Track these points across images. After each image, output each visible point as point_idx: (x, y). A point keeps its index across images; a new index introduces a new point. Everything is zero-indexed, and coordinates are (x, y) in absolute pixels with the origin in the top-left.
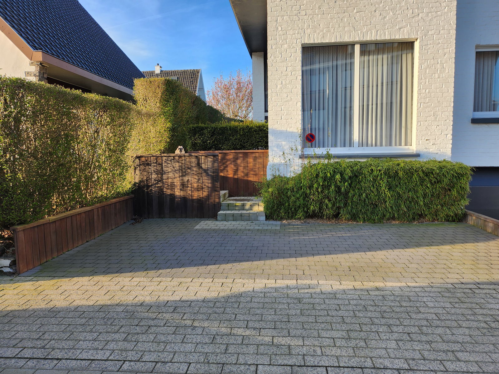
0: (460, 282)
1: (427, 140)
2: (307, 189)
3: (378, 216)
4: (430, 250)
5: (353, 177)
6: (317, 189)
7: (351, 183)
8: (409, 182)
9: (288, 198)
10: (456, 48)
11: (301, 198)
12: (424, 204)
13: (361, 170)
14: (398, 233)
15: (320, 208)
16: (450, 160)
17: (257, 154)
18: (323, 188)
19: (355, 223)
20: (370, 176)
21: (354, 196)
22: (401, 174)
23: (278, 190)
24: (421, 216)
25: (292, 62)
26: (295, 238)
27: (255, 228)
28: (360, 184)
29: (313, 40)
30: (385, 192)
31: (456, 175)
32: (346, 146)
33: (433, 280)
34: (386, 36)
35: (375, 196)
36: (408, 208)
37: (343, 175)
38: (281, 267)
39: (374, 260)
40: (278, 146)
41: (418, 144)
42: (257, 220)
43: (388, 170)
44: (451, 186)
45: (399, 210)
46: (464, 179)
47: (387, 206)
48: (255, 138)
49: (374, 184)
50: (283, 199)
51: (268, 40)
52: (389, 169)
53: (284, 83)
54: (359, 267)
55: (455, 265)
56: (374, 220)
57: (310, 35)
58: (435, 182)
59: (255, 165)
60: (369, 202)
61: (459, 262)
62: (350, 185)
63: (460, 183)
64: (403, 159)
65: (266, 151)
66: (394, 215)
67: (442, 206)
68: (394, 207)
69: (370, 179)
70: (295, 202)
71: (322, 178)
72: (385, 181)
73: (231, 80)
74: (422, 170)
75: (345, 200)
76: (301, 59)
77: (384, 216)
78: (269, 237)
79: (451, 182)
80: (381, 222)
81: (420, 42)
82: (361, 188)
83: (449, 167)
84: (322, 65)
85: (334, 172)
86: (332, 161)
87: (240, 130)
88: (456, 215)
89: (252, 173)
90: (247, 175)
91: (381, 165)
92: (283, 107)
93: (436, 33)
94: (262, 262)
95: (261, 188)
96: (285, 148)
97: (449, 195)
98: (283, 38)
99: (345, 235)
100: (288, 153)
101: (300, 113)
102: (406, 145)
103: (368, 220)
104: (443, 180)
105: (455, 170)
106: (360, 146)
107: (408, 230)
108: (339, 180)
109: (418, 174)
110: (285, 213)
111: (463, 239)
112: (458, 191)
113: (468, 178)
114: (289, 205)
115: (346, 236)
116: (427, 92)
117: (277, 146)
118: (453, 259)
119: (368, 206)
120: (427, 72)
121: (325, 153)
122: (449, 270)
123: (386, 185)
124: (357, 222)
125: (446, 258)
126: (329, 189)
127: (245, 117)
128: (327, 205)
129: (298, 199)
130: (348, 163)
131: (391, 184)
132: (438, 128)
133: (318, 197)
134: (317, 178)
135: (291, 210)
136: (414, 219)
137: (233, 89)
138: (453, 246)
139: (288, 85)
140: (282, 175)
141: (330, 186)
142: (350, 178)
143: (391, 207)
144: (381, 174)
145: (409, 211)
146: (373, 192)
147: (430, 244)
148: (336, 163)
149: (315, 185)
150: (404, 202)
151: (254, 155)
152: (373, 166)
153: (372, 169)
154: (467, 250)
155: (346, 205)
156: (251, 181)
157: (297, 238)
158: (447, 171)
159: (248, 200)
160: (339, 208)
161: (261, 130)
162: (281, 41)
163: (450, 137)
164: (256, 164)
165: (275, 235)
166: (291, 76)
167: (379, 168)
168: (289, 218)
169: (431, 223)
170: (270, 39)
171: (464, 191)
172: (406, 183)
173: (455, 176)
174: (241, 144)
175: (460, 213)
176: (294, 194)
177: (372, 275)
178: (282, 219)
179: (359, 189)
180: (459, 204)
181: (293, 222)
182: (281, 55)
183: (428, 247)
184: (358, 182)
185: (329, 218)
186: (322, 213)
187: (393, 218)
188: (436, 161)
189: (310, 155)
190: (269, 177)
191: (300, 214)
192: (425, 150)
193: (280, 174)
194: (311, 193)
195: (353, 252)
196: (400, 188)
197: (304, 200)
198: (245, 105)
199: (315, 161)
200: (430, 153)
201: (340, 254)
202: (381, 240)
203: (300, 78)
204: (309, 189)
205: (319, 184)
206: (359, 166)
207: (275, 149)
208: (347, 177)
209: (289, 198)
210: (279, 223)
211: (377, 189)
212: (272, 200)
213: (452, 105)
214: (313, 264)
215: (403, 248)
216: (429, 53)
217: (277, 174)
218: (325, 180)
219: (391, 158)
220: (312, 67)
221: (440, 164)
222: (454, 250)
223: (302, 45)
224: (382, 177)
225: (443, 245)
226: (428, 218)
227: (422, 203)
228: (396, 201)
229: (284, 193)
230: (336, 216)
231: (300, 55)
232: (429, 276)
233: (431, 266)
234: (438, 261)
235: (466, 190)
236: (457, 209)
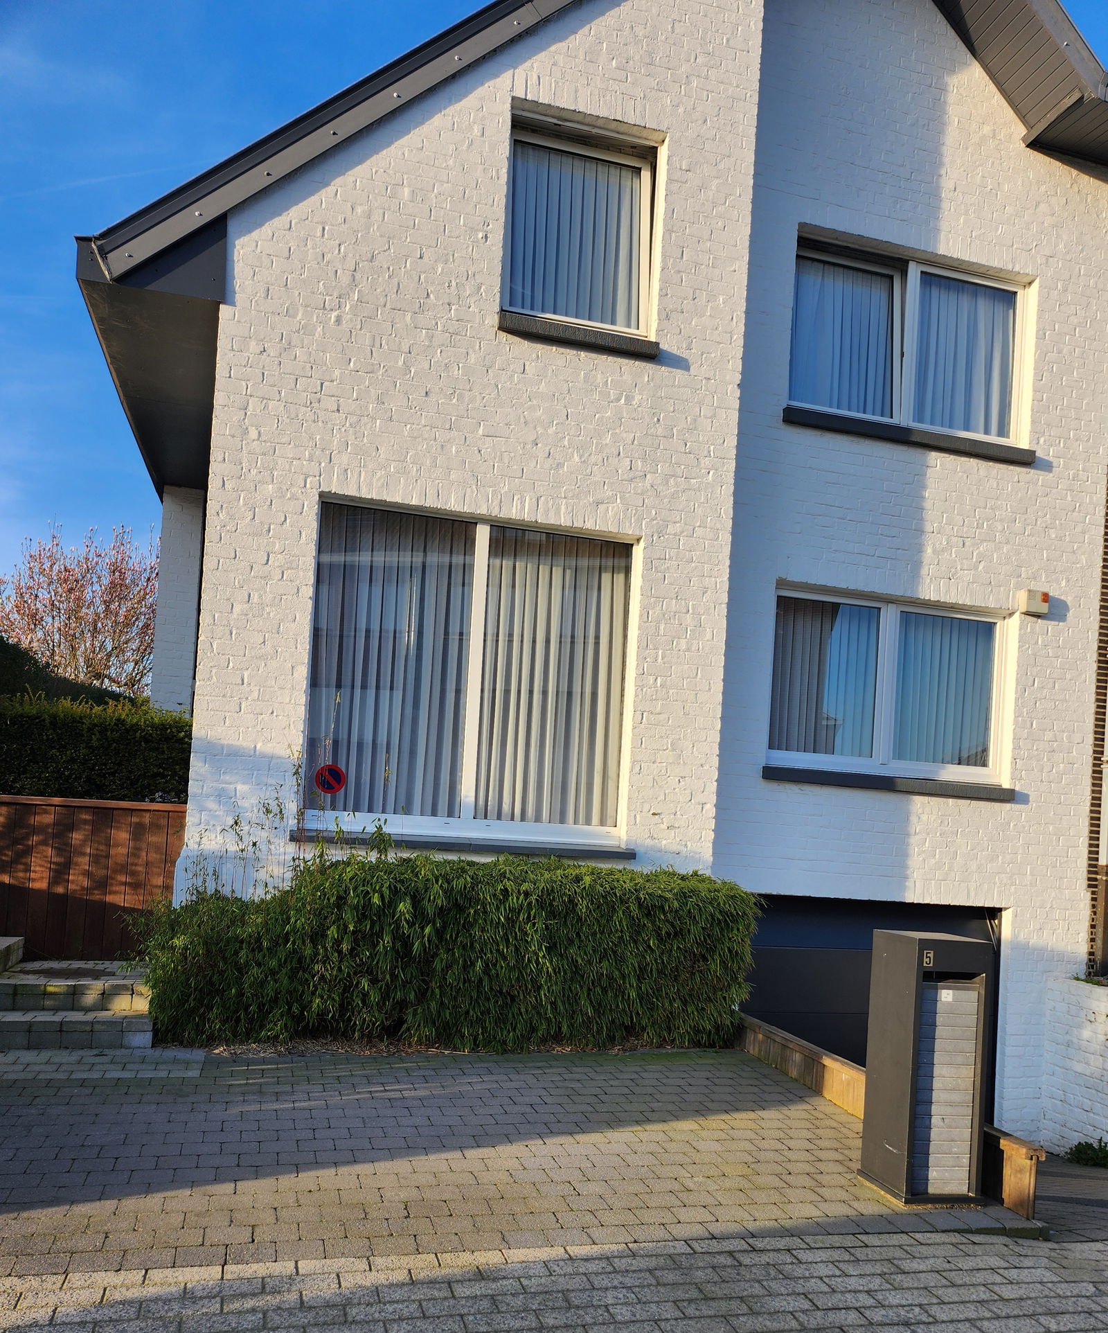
0: (707, 1235)
1: (654, 814)
2: (304, 942)
3: (514, 1030)
4: (642, 1135)
5: (450, 910)
6: (338, 942)
7: (444, 927)
8: (602, 933)
9: (239, 970)
10: (730, 579)
11: (284, 971)
12: (638, 995)
13: (473, 889)
14: (567, 1084)
15: (344, 1006)
16: (708, 873)
17: (148, 815)
18: (356, 941)
19: (446, 1052)
20: (498, 909)
21: (449, 967)
22: (583, 906)
23: (205, 943)
24: (631, 1031)
25: (286, 539)
26: (246, 1108)
27: (108, 1075)
28: (468, 931)
29: (356, 487)
30: (538, 959)
31: (721, 918)
32: (439, 813)
33: (639, 1233)
34: (562, 516)
35: (511, 969)
36: (599, 1008)
37: (419, 902)
38: (177, 1220)
39: (485, 1177)
40: (221, 796)
41: (633, 822)
42: (122, 1046)
43: (549, 894)
44: (708, 947)
45: (573, 1011)
46: (738, 929)
47: (541, 999)
48: (145, 762)
49: (509, 932)
50: (222, 973)
51: (212, 459)
52: (552, 890)
53: (255, 598)
54: (435, 1203)
55: (701, 1179)
56: (505, 1043)
57: (346, 470)
58: (668, 934)
59: (135, 853)
60: (491, 988)
61: (713, 1171)
62: (440, 933)
63: (730, 939)
64: (592, 864)
65: (178, 807)
66: (560, 1028)
67: (685, 1003)
68: (560, 1003)
69: (499, 919)
70: (262, 984)
71: (356, 908)
72: (540, 925)
73: (90, 556)
74: (638, 899)
75: (423, 981)
76: (315, 536)
77: (533, 1030)
78: (153, 1107)
79: (709, 935)
80: (522, 1048)
81: (645, 548)
82: (472, 944)
83: (703, 895)
84: (379, 558)
85: (394, 891)
86: (391, 857)
87: (90, 729)
88: (717, 1028)
89: (122, 878)
90: (103, 884)
91: (532, 876)
92: (246, 674)
93: (685, 534)
94: (110, 1205)
95: (147, 934)
96: (245, 804)
97: (701, 972)
98: (262, 464)
99: (413, 1093)
100: (254, 820)
101: (302, 699)
102: (602, 822)
103: (487, 1043)
104: (689, 931)
105: (719, 904)
106: (478, 816)
107: (593, 1075)
108: (407, 916)
109: (627, 908)
110: (223, 1022)
111: (729, 1098)
112: (724, 962)
113: (747, 927)
114: (241, 994)
115: (413, 1098)
116: (659, 685)
117: (219, 796)
118: (697, 1162)
119: (488, 1000)
120: (662, 632)
121: (371, 829)
122: (684, 1196)
123: (543, 937)
124: (455, 1049)
125: (679, 1158)
126: (375, 945)
127: (132, 682)
128: (365, 996)
129: (273, 973)
130: (438, 864)
131: (557, 935)
132: (682, 783)
133: (340, 969)
134: (339, 907)
135: (246, 1009)
136: (612, 1039)
137: (97, 587)
138: (702, 1121)
139: (268, 609)
140: (226, 891)
141: (380, 935)
142: (441, 911)
143: (552, 1003)
144: (530, 903)
145: (599, 1017)
146: (505, 958)
147: (643, 1119)
148: (402, 865)
149: (333, 932)
150: (589, 990)
151: (135, 819)
152: (509, 879)
153: (506, 889)
154: (736, 1134)
155: (422, 996)
156: (115, 907)
157: (254, 1107)
158: (698, 905)
159: (96, 975)
160: (402, 1005)
161: (167, 739)
162: (254, 472)
163: (710, 810)
164: (139, 849)
165: (179, 1100)
166: (280, 583)
167: (524, 887)
168: (237, 1037)
169: (656, 1051)
170: (220, 459)
171: (737, 961)
172: (594, 934)
173: (718, 919)
174: (88, 779)
175: (728, 1022)
176: (259, 956)
177: (471, 1227)
178: (211, 1041)
179: (464, 947)
180: (724, 998)
181: (253, 1050)
182: (251, 513)
183: (640, 1128)
184: (464, 926)
185: (369, 1038)
186: (349, 1019)
187: (558, 1038)
188: (674, 874)
189: (325, 834)
190: (180, 898)
191: (277, 1025)
192: (649, 842)
193: (219, 888)
194: (318, 954)
195: (426, 1151)
196: (579, 947)
197: (292, 976)
198: (134, 645)
199: (339, 852)
200: (660, 851)
201: (386, 1159)
202: (517, 1109)
203: (309, 591)
204: (312, 941)
205: (346, 927)
206: (468, 879)
207: (211, 805)
208: (430, 910)
209: (241, 970)
210: (199, 1054)
211: (517, 949)
212: (183, 977)
213: (719, 727)
214: (292, 1201)
215: (571, 1134)
216: (666, 582)
217: (211, 889)
218: (363, 914)
219: (560, 857)
220: (349, 558)
221: (683, 884)
222: (704, 1134)
223: (322, 495)
224: (532, 913)
225: (677, 1118)
226: (649, 1037)
227: (633, 994)
228: (567, 987)
229: (228, 955)
230: (393, 1031)
231: (314, 525)
232: (630, 1218)
233: (640, 1188)
234: (658, 1169)
235: (742, 959)
236: (719, 1013)
